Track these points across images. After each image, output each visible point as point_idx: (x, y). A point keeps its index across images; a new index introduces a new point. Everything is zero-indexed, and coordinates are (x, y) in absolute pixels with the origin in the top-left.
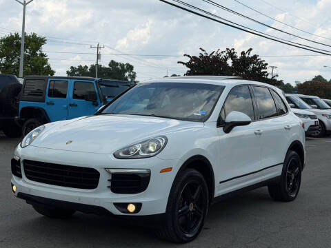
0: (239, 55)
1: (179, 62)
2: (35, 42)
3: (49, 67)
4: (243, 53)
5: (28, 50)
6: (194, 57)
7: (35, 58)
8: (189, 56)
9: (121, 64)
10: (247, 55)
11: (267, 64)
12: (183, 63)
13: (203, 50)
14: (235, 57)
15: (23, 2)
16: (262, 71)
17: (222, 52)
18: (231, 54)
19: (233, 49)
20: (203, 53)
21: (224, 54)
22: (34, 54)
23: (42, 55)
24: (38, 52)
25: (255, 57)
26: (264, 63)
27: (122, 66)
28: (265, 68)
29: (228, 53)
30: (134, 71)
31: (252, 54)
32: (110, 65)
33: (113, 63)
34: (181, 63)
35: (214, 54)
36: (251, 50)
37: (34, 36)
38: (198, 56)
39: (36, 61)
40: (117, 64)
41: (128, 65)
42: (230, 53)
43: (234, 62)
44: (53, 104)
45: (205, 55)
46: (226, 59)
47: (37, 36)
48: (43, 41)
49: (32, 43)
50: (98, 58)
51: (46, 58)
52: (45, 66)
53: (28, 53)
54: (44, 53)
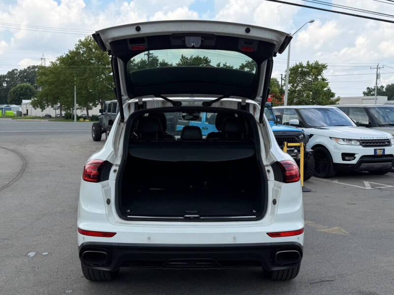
3: (329, 89)
5: (311, 76)
7: (316, 83)
22: (316, 79)
24: (319, 77)
37: (317, 63)
47: (320, 63)
48: (324, 67)
49: (313, 70)
50: (377, 78)
51: (326, 82)
52: (325, 89)
53: (310, 79)
54: (325, 77)
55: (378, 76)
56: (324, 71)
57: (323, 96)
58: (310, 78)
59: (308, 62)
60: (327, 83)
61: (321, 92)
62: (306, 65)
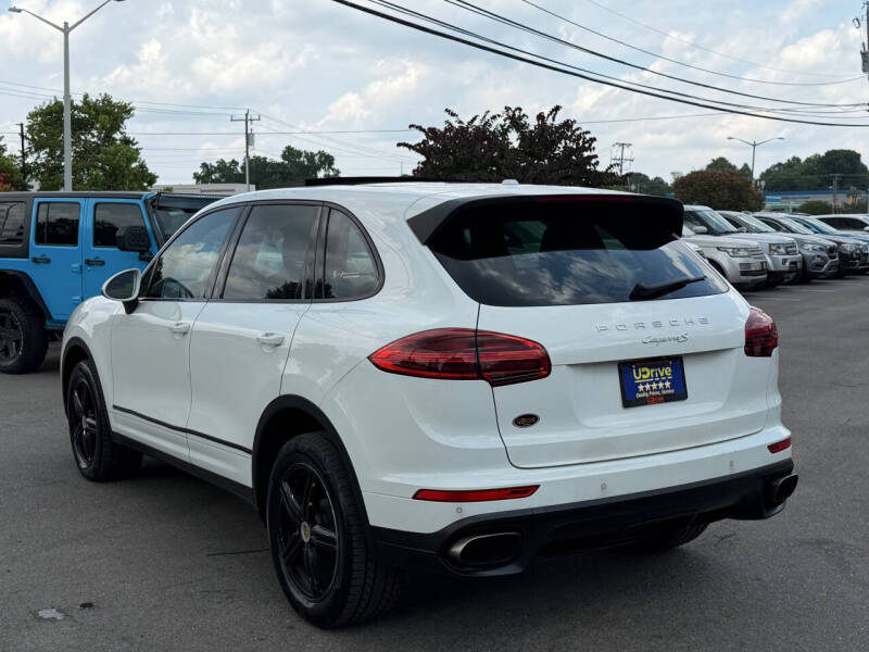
0: (532, 123)
1: (399, 145)
2: (109, 115)
3: (142, 166)
4: (540, 117)
5: (95, 132)
6: (432, 130)
7: (112, 148)
8: (420, 128)
9: (307, 154)
10: (549, 122)
11: (593, 140)
12: (410, 147)
13: (453, 115)
14: (525, 126)
15: (62, 26)
16: (586, 154)
17: (494, 117)
18: (516, 121)
19: (520, 109)
20: (453, 120)
21: (500, 121)
22: (108, 139)
23: (127, 141)
24: (117, 136)
25: (568, 124)
26: (588, 137)
27: (310, 157)
28: (589, 149)
29: (509, 118)
30: (335, 166)
31: (560, 119)
32: (284, 156)
33: (290, 153)
34: (405, 145)
35: (477, 123)
36: (557, 108)
37: (107, 100)
38: (441, 127)
39: (115, 154)
40: (299, 154)
41: (322, 154)
42: (512, 118)
43: (523, 138)
44: (48, 261)
45: (457, 125)
46: (505, 132)
47: (114, 101)
48: (126, 110)
49: (102, 117)
50: (247, 144)
51: (135, 147)
52: (134, 165)
53: (95, 140)
54: (131, 136)
55: (249, 139)
56: (126, 121)
57: (131, 182)
58: (93, 136)
59: (86, 96)
60: (137, 150)
61: (126, 172)
62: (80, 104)
